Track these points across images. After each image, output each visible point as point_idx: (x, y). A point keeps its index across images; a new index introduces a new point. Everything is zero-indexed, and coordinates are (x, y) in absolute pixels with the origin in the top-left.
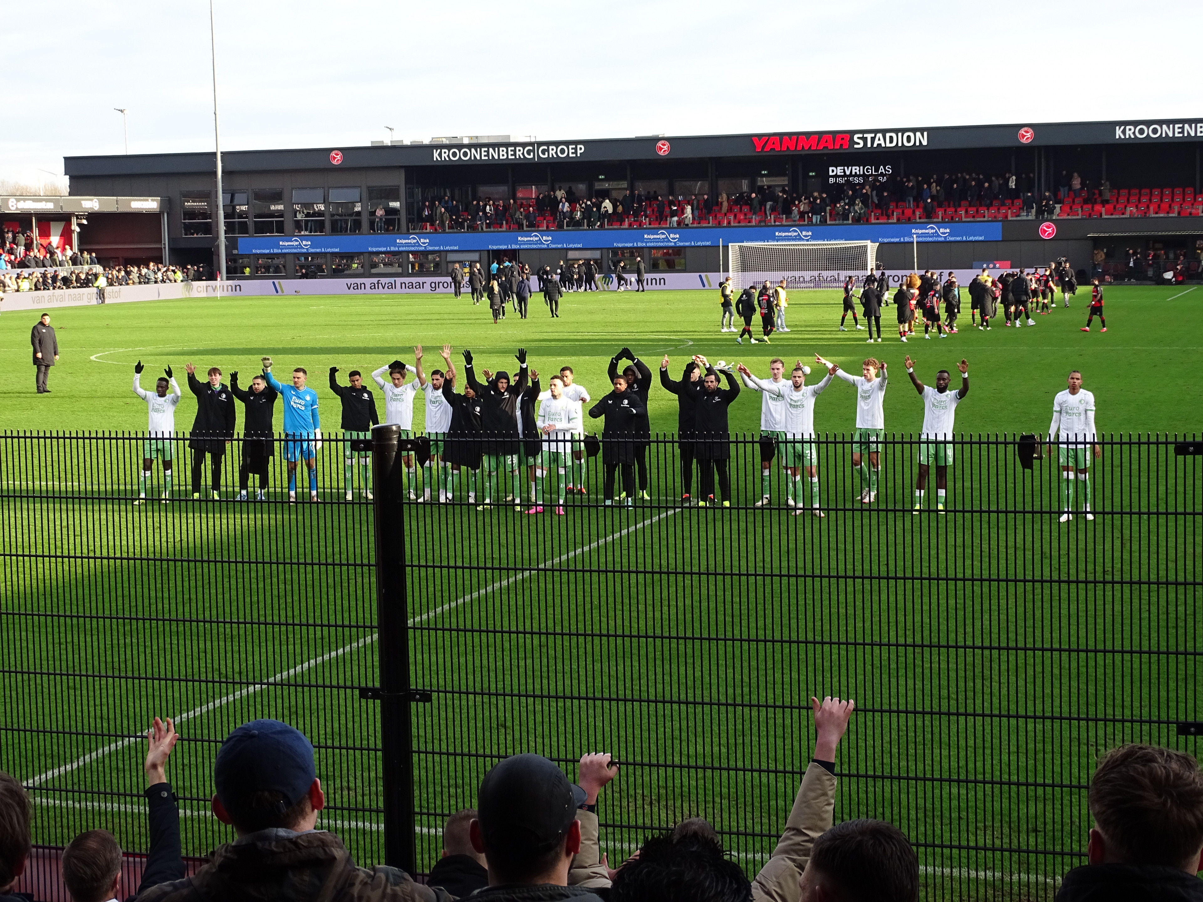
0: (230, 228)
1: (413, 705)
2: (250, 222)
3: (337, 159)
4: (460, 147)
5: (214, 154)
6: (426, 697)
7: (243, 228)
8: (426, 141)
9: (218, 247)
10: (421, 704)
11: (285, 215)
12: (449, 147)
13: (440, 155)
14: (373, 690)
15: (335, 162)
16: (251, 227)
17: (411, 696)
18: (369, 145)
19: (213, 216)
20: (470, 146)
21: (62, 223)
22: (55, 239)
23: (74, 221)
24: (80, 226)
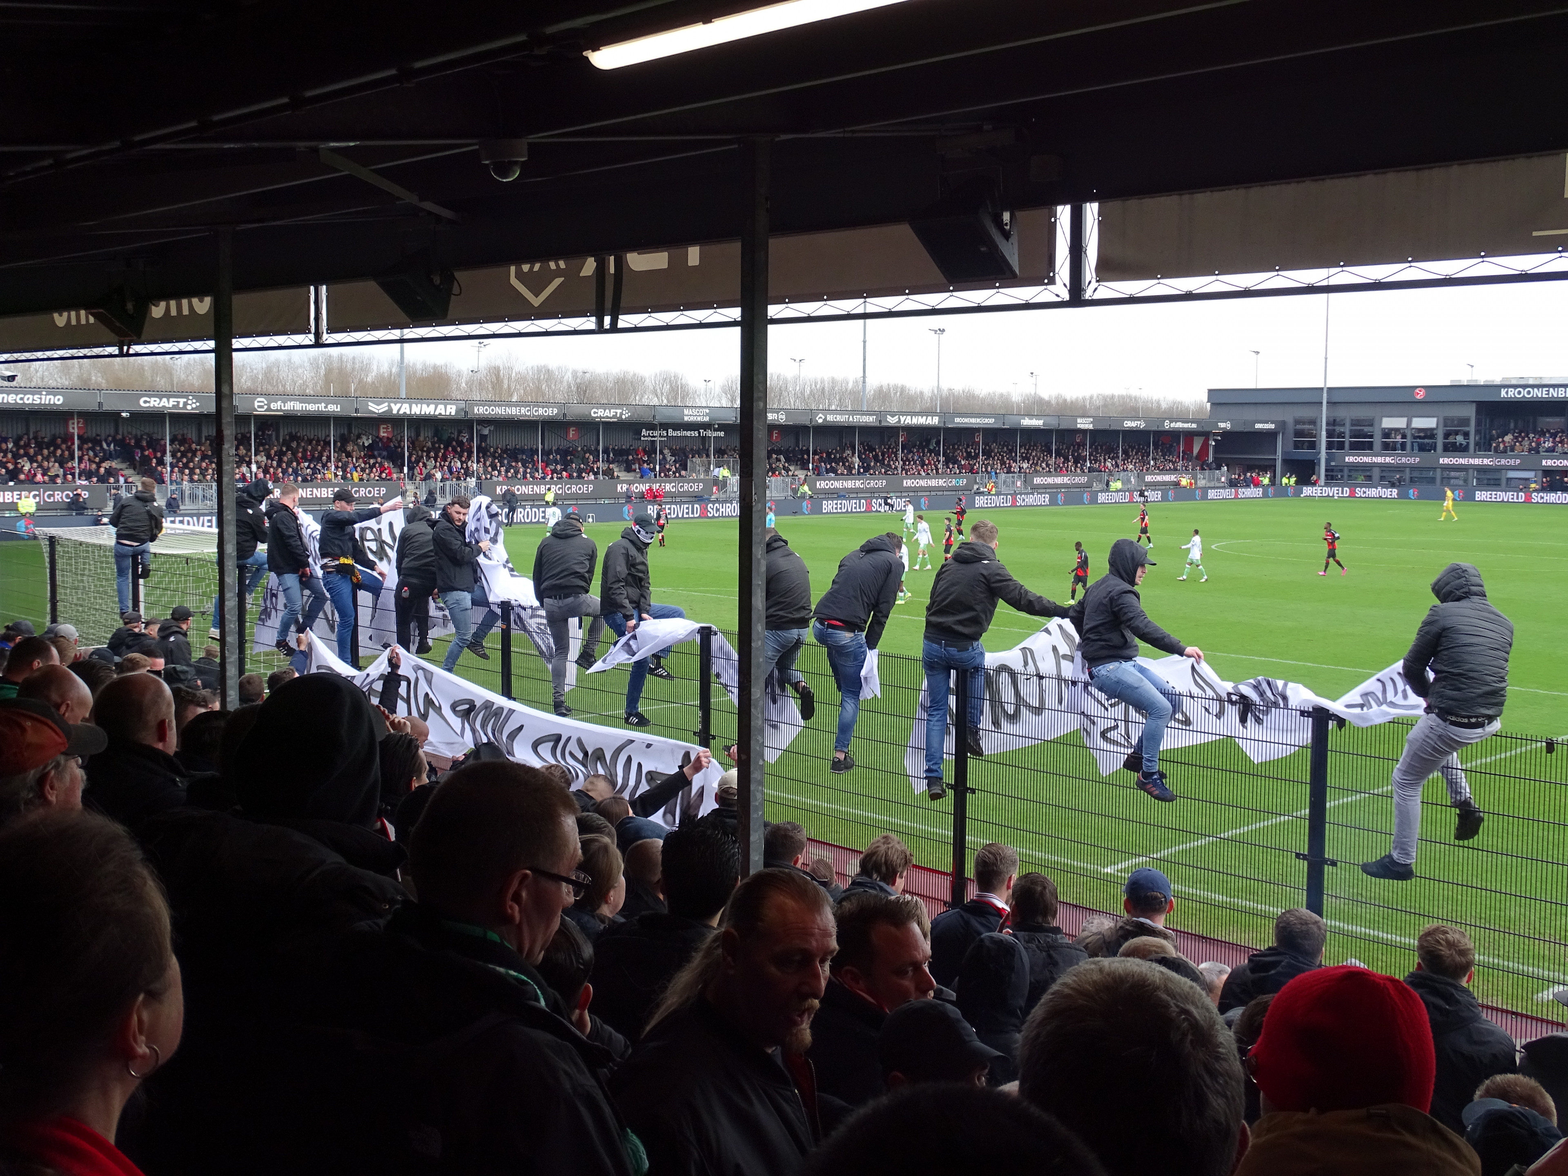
0: (1330, 446)
1: (1326, 866)
2: (1347, 440)
3: (1420, 395)
4: (1524, 387)
5: (1322, 389)
6: (1334, 864)
7: (1341, 446)
8: (1497, 380)
9: (1319, 460)
10: (1330, 867)
11: (1375, 437)
12: (1515, 387)
13: (1507, 393)
14: (1303, 855)
15: (1418, 397)
16: (1347, 445)
17: (1325, 861)
18: (1449, 384)
19: (1318, 436)
20: (1533, 386)
21: (1203, 438)
22: (1196, 450)
23: (1211, 437)
24: (1215, 440)
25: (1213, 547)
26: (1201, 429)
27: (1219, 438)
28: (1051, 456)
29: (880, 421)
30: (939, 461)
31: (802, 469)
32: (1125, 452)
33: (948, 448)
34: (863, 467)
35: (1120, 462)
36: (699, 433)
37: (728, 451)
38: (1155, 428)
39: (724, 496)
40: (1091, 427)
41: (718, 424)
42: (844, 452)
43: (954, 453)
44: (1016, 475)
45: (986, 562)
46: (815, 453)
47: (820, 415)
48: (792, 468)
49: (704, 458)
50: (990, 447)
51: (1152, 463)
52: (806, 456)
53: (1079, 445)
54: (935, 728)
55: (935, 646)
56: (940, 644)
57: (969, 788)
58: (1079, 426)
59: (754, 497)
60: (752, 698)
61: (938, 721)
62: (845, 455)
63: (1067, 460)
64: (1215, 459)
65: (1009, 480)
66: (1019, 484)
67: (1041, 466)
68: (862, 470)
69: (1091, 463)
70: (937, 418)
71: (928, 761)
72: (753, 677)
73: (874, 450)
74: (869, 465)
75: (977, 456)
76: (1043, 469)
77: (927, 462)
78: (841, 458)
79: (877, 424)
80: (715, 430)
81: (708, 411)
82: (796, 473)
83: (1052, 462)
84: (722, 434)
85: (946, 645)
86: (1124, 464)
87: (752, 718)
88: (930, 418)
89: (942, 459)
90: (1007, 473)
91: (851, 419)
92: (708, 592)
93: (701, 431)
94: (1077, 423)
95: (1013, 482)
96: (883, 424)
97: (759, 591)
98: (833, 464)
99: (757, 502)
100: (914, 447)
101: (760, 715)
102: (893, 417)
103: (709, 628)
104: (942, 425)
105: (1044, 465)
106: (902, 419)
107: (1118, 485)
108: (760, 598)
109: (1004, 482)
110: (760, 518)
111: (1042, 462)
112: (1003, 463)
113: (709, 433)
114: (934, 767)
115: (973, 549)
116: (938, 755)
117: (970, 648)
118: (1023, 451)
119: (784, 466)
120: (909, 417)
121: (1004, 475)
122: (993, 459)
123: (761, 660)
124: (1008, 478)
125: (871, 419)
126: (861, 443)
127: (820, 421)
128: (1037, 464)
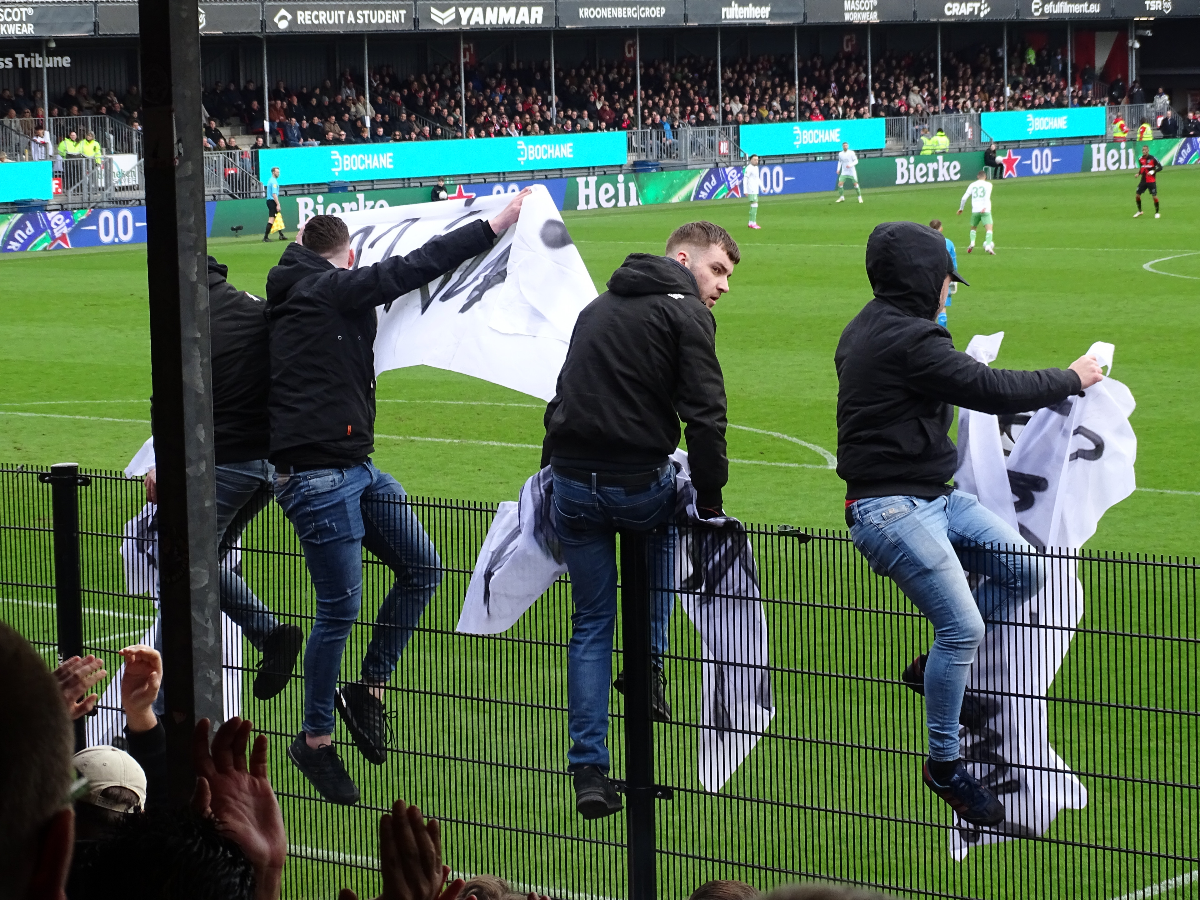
21: (1114, 35)
22: (1100, 61)
23: (1132, 32)
24: (1141, 39)
25: (1146, 266)
26: (1109, 15)
27: (1149, 33)
28: (792, 85)
29: (416, 21)
30: (549, 105)
31: (248, 132)
32: (950, 71)
33: (567, 75)
34: (383, 124)
35: (940, 92)
36: (15, 61)
37: (81, 99)
38: (1012, 16)
39: (78, 199)
40: (874, 18)
41: (57, 40)
42: (339, 92)
43: (580, 86)
44: (717, 129)
45: (676, 296)
46: (275, 95)
47: (283, 12)
48: (225, 131)
49: (29, 118)
50: (657, 69)
51: (1008, 91)
52: (255, 104)
53: (848, 57)
54: (588, 657)
55: (577, 484)
56: (587, 480)
57: (660, 787)
58: (847, 17)
59: (178, 149)
60: (194, 587)
61: (593, 642)
62: (339, 99)
63: (824, 90)
64: (1142, 79)
65: (703, 140)
66: (724, 147)
67: (770, 107)
68: (381, 131)
69: (876, 97)
70: (540, 9)
71: (574, 729)
72: (192, 542)
73: (408, 85)
74: (395, 119)
75: (631, 88)
76: (776, 112)
77: (520, 107)
78: (333, 104)
79: (410, 27)
80: (52, 53)
81: (31, 12)
82: (234, 142)
83: (793, 97)
84: (66, 62)
85: (601, 482)
86: (948, 97)
87: (195, 631)
88: (524, 10)
89: (554, 98)
90: (699, 123)
91: (351, 18)
92: (54, 409)
93: (19, 56)
94: (842, 11)
95: (711, 145)
96: (424, 26)
97: (197, 353)
98: (316, 120)
99: (184, 159)
100: (493, 75)
101: (210, 625)
102: (443, 11)
103: (72, 470)
104: (551, 24)
105: (776, 104)
106: (464, 15)
107: (941, 141)
108: (199, 369)
109: (693, 144)
110: (193, 194)
111: (772, 98)
112: (686, 101)
113: (38, 61)
114: (589, 743)
115: (651, 268)
116: (596, 715)
117: (653, 485)
118: (729, 74)
119: (208, 129)
120: (479, 10)
121: (690, 131)
122: (668, 95)
123: (207, 504)
124: (700, 135)
125: (396, 17)
126: (374, 72)
127: (283, 25)
128: (760, 104)
